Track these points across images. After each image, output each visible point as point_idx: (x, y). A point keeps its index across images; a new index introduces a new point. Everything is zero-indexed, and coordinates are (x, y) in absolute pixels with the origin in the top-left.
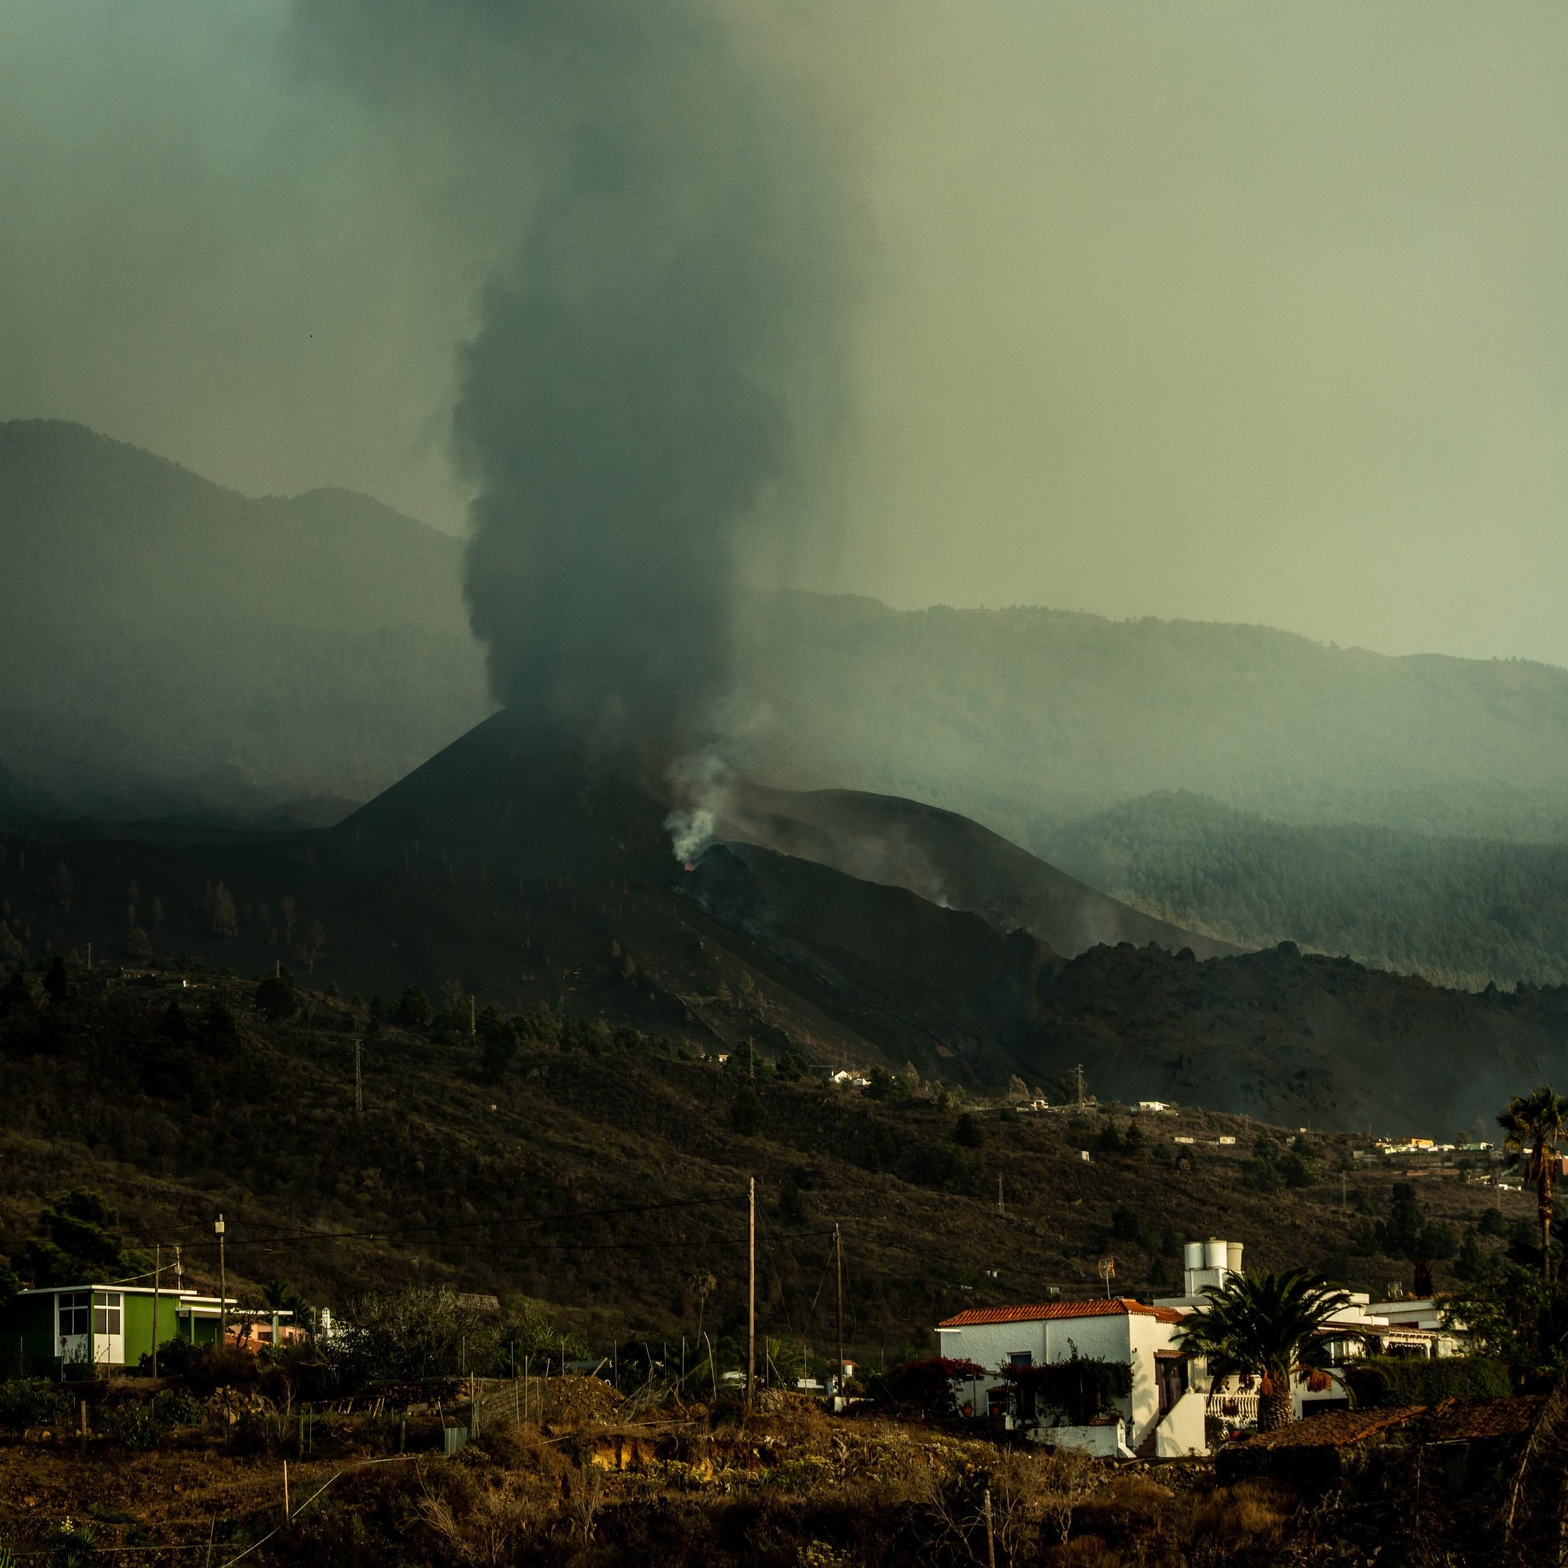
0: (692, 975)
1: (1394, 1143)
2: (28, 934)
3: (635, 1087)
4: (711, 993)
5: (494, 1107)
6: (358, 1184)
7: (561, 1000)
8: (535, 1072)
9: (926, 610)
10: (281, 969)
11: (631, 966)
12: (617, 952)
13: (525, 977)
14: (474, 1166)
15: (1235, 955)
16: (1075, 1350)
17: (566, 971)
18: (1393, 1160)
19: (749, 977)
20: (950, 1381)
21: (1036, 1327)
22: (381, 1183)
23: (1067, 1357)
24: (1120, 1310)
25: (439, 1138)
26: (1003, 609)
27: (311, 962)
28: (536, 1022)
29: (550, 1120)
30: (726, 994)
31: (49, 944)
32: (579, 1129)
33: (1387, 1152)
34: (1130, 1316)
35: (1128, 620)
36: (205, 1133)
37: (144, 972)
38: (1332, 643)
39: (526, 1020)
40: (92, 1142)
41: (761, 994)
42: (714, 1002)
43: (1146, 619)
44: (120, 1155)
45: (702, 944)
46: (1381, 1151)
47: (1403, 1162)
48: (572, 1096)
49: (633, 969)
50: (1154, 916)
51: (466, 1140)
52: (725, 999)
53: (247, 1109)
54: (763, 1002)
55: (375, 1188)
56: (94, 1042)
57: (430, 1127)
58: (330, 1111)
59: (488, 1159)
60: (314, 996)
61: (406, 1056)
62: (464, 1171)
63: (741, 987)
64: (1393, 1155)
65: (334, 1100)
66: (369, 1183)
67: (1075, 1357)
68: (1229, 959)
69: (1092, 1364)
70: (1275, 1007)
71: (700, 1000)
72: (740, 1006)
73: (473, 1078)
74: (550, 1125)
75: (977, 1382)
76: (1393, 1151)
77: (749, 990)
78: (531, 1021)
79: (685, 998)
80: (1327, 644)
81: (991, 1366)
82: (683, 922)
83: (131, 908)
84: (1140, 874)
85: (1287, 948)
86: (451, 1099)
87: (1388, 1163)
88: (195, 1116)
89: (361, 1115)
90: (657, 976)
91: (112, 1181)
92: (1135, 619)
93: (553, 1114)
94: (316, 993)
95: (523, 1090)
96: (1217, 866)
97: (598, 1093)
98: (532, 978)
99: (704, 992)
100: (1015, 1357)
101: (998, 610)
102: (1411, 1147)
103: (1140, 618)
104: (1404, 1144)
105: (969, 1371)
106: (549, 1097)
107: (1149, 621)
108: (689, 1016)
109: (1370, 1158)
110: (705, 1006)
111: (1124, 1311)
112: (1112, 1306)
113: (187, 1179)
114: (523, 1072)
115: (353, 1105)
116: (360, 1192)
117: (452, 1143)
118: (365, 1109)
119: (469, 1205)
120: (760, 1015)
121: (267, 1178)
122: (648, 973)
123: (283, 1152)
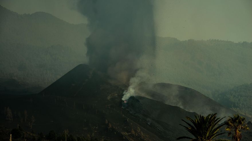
0: (125, 128)
4: (130, 132)
7: (93, 134)
9: (187, 40)
10: (19, 127)
11: (110, 126)
12: (107, 122)
13: (84, 129)
17: (95, 127)
19: (139, 128)
26: (207, 40)
27: (31, 126)
28: (83, 138)
30: (133, 132)
35: (239, 42)
39: (80, 138)
41: (142, 132)
42: (130, 134)
43: (244, 42)
45: (128, 120)
49: (111, 127)
50: (243, 114)
52: (133, 133)
54: (142, 134)
60: (27, 133)
63: (137, 130)
71: (127, 134)
72: (137, 135)
77: (139, 131)
78: (82, 138)
79: (123, 133)
82: (123, 115)
84: (240, 104)
90: (117, 128)
92: (241, 42)
94: (28, 132)
98: (86, 129)
99: (128, 132)
101: (206, 40)
103: (242, 42)
108: (124, 137)
120: (141, 137)
122: (114, 127)
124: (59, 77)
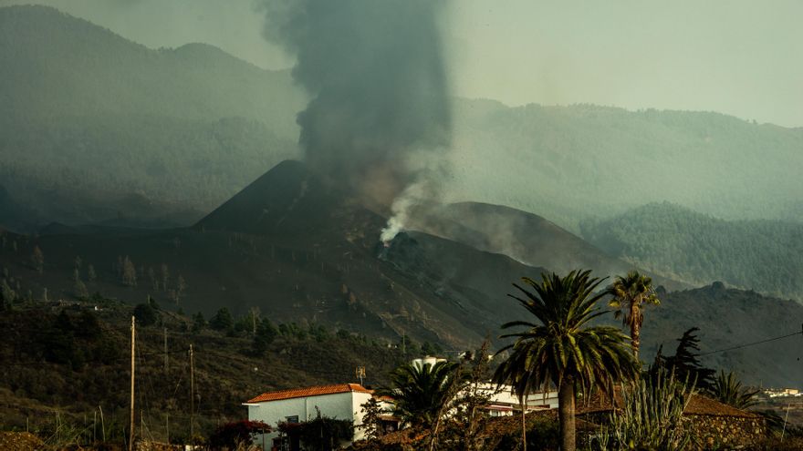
0: (386, 303)
1: (775, 391)
2: (18, 286)
3: (338, 358)
4: (396, 313)
5: (256, 369)
6: (164, 408)
7: (315, 317)
8: (284, 351)
10: (151, 300)
11: (353, 298)
12: (345, 289)
13: (295, 305)
14: (229, 397)
15: (689, 289)
16: (319, 413)
17: (317, 302)
18: (775, 401)
19: (418, 304)
20: (250, 434)
21: (301, 401)
22: (177, 407)
23: (314, 416)
24: (348, 389)
25: (210, 381)
27: (177, 299)
28: (292, 326)
29: (287, 375)
30: (405, 313)
31: (30, 292)
32: (304, 381)
33: (771, 396)
34: (354, 393)
35: (639, 111)
36: (79, 381)
37: (73, 303)
38: (754, 121)
39: (287, 325)
40: (14, 388)
41: (424, 313)
42: (398, 317)
43: (649, 110)
44: (30, 395)
45: (392, 286)
46: (768, 395)
47: (781, 402)
48: (304, 364)
49: (354, 300)
50: (647, 270)
51: (226, 383)
52: (404, 316)
53: (104, 368)
54: (425, 317)
55: (173, 410)
56: (18, 333)
57: (206, 375)
58: (150, 368)
59: (236, 392)
60: (169, 314)
61: (214, 344)
62: (223, 399)
63: (414, 309)
64: (775, 398)
65: (153, 362)
66: (170, 407)
67: (319, 416)
68: (685, 292)
69: (328, 420)
70: (710, 318)
71: (391, 317)
72: (413, 319)
73: (248, 354)
74: (287, 379)
75: (265, 434)
76: (774, 395)
77: (417, 311)
78: (290, 326)
79: (381, 315)
80: (751, 122)
81: (274, 425)
82: (382, 275)
83: (77, 272)
84: (642, 248)
85: (718, 285)
86: (232, 365)
87: (771, 402)
88: (73, 372)
89: (167, 369)
90: (367, 304)
91: (17, 407)
92: (642, 109)
93: (289, 373)
94: (171, 313)
95: (275, 360)
96: (684, 242)
97: (318, 362)
98: (299, 306)
99: (393, 312)
100: (289, 419)
101: (567, 106)
102: (785, 394)
103: (645, 109)
104: (781, 392)
105: (262, 428)
106: (290, 364)
107: (651, 111)
108: (384, 325)
109: (761, 400)
110: (394, 319)
111: (350, 390)
112: (344, 388)
113: (68, 407)
114: (277, 351)
115: (163, 364)
116: (165, 412)
117: (217, 384)
118: (170, 366)
119: (224, 418)
120: (423, 324)
121: (112, 405)
122: (362, 302)
123: (122, 391)
124: (238, 190)
